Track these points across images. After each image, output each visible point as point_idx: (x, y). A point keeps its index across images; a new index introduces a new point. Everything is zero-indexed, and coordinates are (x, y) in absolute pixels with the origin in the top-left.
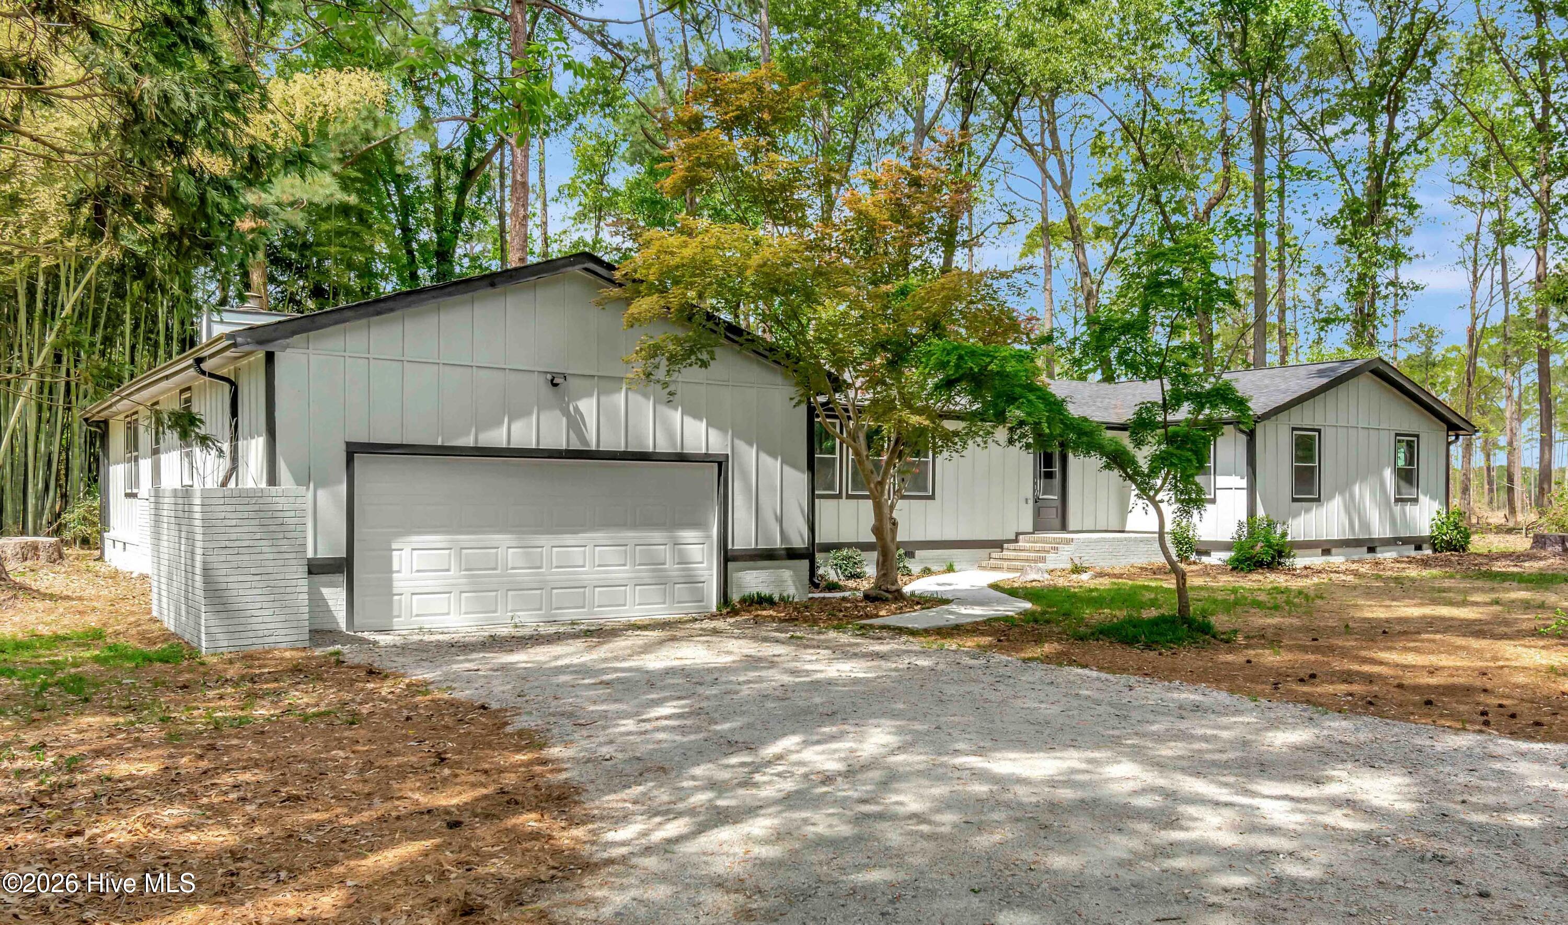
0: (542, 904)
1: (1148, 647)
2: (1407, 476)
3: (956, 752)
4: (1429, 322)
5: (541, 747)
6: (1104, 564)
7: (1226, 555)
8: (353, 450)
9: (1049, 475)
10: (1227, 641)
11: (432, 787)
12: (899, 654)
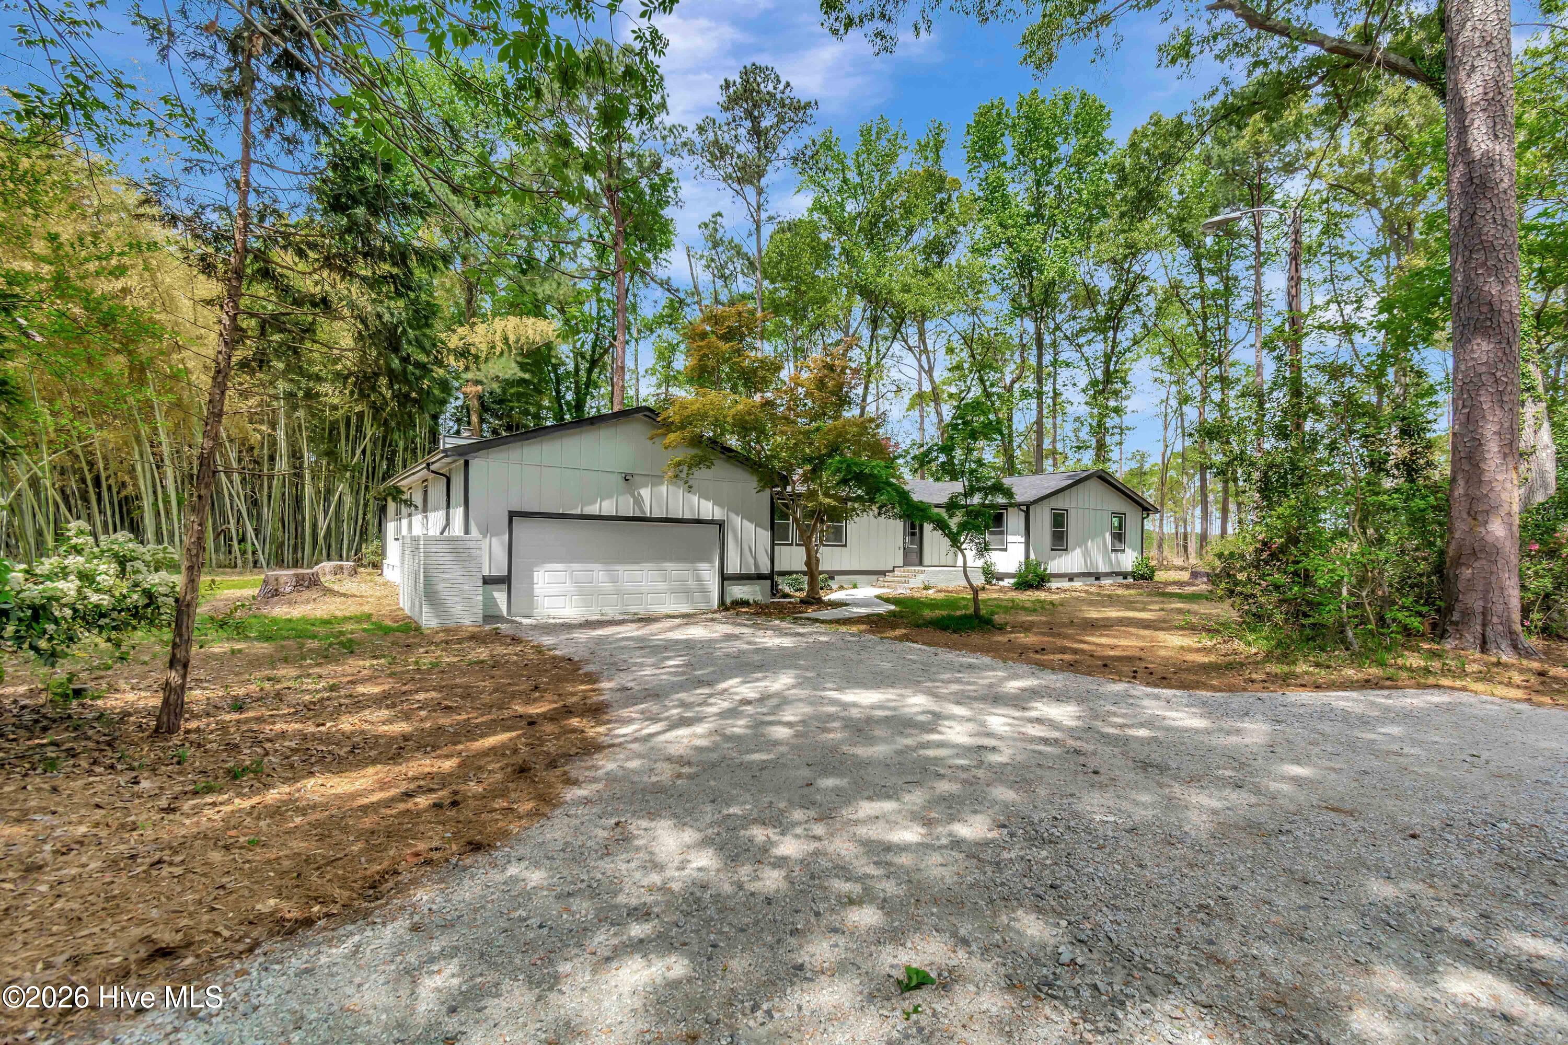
0: (567, 768)
1: (955, 632)
2: (1119, 536)
3: (825, 689)
4: (1143, 449)
5: (595, 682)
6: (943, 585)
7: (1012, 581)
8: (512, 515)
9: (913, 534)
10: (1001, 628)
11: (529, 701)
12: (811, 634)
